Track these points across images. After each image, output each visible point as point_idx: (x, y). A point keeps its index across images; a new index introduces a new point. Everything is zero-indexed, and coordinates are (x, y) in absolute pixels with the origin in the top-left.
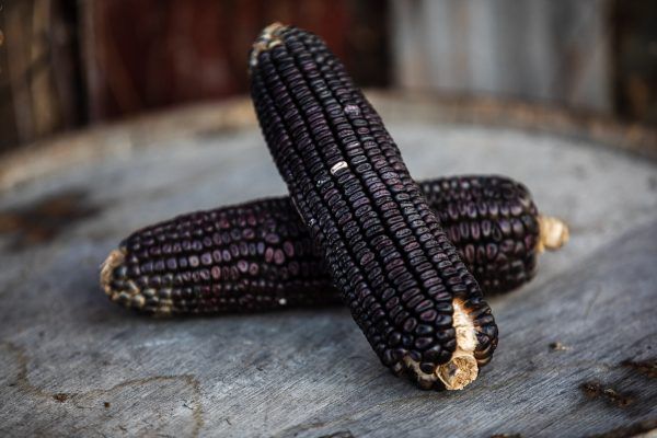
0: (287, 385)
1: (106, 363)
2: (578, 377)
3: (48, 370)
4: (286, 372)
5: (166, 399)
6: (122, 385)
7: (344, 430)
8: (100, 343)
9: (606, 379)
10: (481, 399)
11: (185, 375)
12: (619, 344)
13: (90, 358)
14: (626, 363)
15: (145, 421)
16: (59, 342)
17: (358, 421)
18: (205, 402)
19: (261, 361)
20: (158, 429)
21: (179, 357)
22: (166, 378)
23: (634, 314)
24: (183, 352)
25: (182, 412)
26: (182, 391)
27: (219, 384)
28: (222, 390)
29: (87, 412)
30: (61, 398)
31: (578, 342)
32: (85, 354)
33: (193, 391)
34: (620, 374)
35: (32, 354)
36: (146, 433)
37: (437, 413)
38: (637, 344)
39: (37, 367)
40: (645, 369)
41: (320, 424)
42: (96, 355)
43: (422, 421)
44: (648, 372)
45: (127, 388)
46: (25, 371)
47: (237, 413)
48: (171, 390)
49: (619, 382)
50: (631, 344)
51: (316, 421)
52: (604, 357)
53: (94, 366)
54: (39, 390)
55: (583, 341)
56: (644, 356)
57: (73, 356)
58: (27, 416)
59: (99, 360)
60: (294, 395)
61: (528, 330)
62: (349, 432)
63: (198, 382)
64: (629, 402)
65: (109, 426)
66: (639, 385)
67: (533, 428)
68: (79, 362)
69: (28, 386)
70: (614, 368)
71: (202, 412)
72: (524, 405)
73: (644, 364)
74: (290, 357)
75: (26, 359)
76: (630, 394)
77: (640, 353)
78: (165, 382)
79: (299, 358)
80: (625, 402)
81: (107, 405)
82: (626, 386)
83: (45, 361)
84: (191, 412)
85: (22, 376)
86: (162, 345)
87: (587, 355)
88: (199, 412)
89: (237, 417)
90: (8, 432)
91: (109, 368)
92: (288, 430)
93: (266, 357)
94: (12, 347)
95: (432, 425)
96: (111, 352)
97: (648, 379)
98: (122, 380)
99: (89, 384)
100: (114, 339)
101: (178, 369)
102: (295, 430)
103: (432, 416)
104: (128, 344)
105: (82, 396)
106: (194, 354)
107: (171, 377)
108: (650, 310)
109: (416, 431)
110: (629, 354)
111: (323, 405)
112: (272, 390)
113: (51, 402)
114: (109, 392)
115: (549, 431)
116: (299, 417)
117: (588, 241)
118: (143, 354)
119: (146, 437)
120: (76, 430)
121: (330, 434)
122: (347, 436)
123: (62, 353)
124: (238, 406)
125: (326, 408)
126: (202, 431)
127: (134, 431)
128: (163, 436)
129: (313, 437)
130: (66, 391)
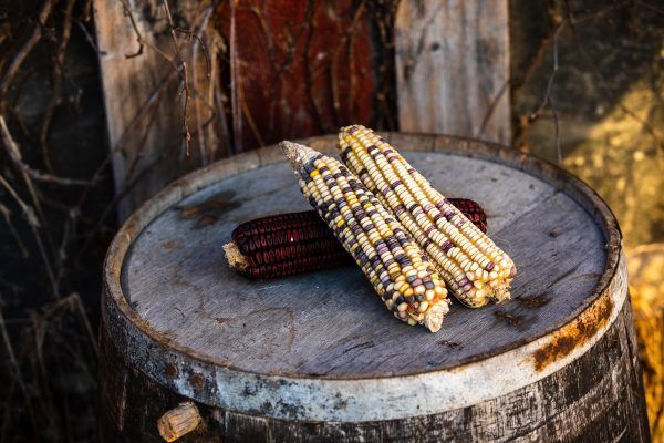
0: (339, 314)
1: (244, 300)
2: (493, 308)
3: (215, 303)
4: (339, 306)
5: (275, 322)
6: (252, 313)
7: (370, 341)
8: (241, 287)
9: (507, 308)
11: (285, 307)
13: (236, 296)
14: (518, 299)
15: (264, 335)
16: (220, 286)
17: (377, 336)
18: (296, 324)
19: (325, 299)
20: (272, 341)
21: (282, 296)
22: (275, 309)
24: (284, 293)
25: (284, 330)
26: (284, 318)
27: (303, 313)
28: (305, 317)
29: (234, 330)
30: (221, 321)
32: (233, 294)
33: (289, 317)
34: (514, 306)
35: (206, 293)
36: (265, 343)
38: (524, 286)
39: (208, 301)
40: (527, 302)
41: (357, 337)
42: (238, 294)
44: (530, 304)
45: (256, 315)
46: (202, 304)
47: (313, 331)
48: (277, 317)
49: (514, 311)
50: (521, 286)
51: (354, 336)
53: (238, 301)
54: (209, 316)
56: (527, 294)
57: (227, 295)
58: (204, 332)
59: (241, 297)
60: (343, 319)
62: (372, 342)
63: (292, 312)
64: (519, 323)
65: (246, 338)
66: (524, 312)
67: (469, 340)
68: (230, 299)
69: (205, 313)
71: (294, 331)
72: (465, 325)
73: (528, 299)
74: (341, 296)
75: (203, 296)
76: (520, 318)
77: (525, 292)
78: (275, 312)
79: (344, 296)
80: (517, 323)
81: (244, 325)
82: (518, 313)
83: (213, 297)
84: (289, 330)
85: (201, 307)
86: (273, 288)
89: (313, 333)
90: (194, 341)
91: (246, 303)
92: (340, 341)
93: (328, 296)
94: (196, 288)
96: (246, 293)
97: (529, 308)
98: (252, 310)
99: (236, 312)
100: (248, 284)
101: (282, 303)
102: (343, 342)
104: (256, 288)
105: (231, 320)
106: (290, 294)
107: (278, 309)
108: (530, 266)
110: (520, 293)
111: (358, 325)
112: (331, 316)
113: (216, 323)
114: (245, 317)
115: (478, 341)
116: (345, 333)
117: (498, 222)
118: (264, 294)
119: (265, 345)
120: (229, 341)
121: (362, 343)
122: (371, 344)
123: (221, 293)
124: (313, 326)
125: (360, 327)
126: (295, 342)
127: (259, 342)
128: (274, 345)
129: (353, 346)
130: (223, 317)
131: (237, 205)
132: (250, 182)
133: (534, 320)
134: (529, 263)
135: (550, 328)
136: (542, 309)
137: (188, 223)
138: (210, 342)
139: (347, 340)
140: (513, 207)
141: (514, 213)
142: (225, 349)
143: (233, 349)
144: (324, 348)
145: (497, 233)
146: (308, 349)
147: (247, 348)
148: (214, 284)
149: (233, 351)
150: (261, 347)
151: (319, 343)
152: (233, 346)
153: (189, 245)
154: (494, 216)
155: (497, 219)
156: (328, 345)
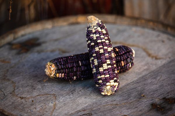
0: (78, 99)
1: (34, 89)
2: (151, 102)
3: (20, 90)
4: (79, 95)
5: (48, 101)
6: (38, 96)
7: (90, 112)
8: (34, 83)
9: (158, 103)
10: (126, 106)
11: (53, 94)
12: (163, 93)
14: (164, 98)
15: (41, 106)
16: (24, 82)
17: (94, 110)
18: (57, 102)
19: (72, 92)
20: (44, 109)
21: (53, 89)
22: (48, 94)
23: (169, 84)
24: (54, 87)
25: (51, 105)
26: (52, 99)
27: (61, 97)
28: (61, 99)
29: (27, 103)
30: (22, 98)
31: (153, 91)
32: (30, 86)
33: (55, 99)
34: (162, 102)
35: (17, 85)
36: (41, 110)
37: (114, 109)
38: (168, 93)
39: (18, 89)
40: (168, 100)
41: (84, 110)
42: (33, 86)
43: (110, 111)
44: (169, 102)
45: (39, 97)
46: (15, 90)
48: (49, 98)
49: (161, 104)
50: (167, 93)
52: (159, 96)
53: (31, 89)
54: (17, 95)
55: (155, 91)
56: (169, 97)
57: (27, 86)
58: (13, 103)
59: (33, 88)
60: (80, 102)
61: (142, 87)
62: (91, 113)
63: (56, 96)
64: (163, 110)
65: (32, 107)
66: (166, 105)
68: (28, 88)
69: (15, 94)
70: (161, 100)
71: (56, 105)
72: (136, 109)
73: (168, 99)
74: (80, 91)
75: (16, 86)
76: (163, 108)
77: (168, 96)
78: (48, 96)
79: (82, 91)
80: (161, 110)
81: (33, 101)
82: (163, 105)
83: (20, 87)
84: (53, 105)
85: (14, 91)
86: (49, 85)
87: (155, 95)
88: (55, 105)
89: (64, 107)
90: (7, 107)
91: (35, 90)
92: (76, 112)
93: (74, 90)
94: (13, 82)
95: (112, 113)
96: (36, 86)
97: (169, 104)
98: (38, 94)
99: (30, 95)
100: (38, 82)
101: (52, 92)
102: (78, 112)
103: (113, 110)
104: (41, 84)
105: (27, 98)
106: (57, 88)
107: (50, 94)
108: (173, 83)
109: (108, 114)
110: (165, 96)
112: (74, 100)
113: (19, 99)
114: (34, 97)
116: (80, 108)
117: (161, 62)
118: (44, 87)
119: (41, 111)
120: (24, 108)
121: (87, 113)
122: (91, 114)
123: (24, 85)
124: (65, 104)
125: (87, 106)
126: (55, 110)
127: (38, 109)
128: (45, 111)
129: (82, 114)
130: (23, 96)
131: (39, 45)
132: (47, 34)
133: (170, 109)
134: (173, 82)
137: (14, 52)
138: (15, 108)
139: (80, 111)
140: (170, 55)
141: (170, 58)
142: (21, 112)
143: (25, 112)
144: (68, 114)
145: (160, 67)
146: (61, 114)
147: (32, 112)
148: (22, 81)
149: (25, 113)
150: (38, 112)
151: (66, 112)
152: (26, 110)
153: (13, 62)
154: (160, 59)
155: (161, 60)
156: (70, 113)
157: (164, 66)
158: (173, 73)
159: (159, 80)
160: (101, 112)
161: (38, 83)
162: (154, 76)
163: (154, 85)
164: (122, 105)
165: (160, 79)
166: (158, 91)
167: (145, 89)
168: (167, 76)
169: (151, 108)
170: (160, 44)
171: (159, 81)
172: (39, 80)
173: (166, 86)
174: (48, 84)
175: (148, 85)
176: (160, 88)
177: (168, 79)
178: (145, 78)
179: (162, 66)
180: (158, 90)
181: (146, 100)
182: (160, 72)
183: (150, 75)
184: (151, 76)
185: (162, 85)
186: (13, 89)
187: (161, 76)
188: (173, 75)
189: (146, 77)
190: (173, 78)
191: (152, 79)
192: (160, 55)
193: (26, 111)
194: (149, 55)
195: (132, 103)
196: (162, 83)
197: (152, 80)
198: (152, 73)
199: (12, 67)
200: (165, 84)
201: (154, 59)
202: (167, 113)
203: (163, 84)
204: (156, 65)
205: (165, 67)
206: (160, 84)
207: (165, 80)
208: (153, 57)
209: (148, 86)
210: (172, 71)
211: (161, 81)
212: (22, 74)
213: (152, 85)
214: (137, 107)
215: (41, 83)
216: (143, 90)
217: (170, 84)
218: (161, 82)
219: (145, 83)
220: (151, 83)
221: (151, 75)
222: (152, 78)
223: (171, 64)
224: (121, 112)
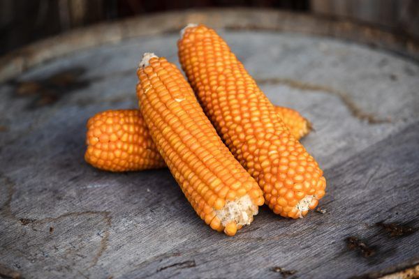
0: (165, 224)
1: (60, 199)
2: (346, 232)
3: (24, 200)
4: (168, 214)
5: (89, 228)
6: (65, 215)
7: (192, 260)
8: (61, 183)
9: (363, 235)
10: (282, 244)
11: (105, 211)
12: (379, 209)
13: (52, 193)
14: (379, 224)
15: (71, 243)
16: (37, 180)
17: (202, 254)
18: (112, 232)
19: (153, 205)
20: (78, 250)
21: (105, 198)
22: (93, 213)
23: (395, 187)
24: (108, 194)
25: (96, 239)
26: (100, 224)
27: (124, 219)
28: (124, 225)
29: (38, 234)
30: (25, 222)
31: (354, 206)
32: (50, 190)
33: (106, 224)
34: (373, 232)
35: (18, 188)
36: (70, 252)
37: (252, 252)
38: (391, 210)
39: (18, 197)
40: (389, 230)
41: (178, 254)
42: (55, 192)
43: (241, 257)
44: (391, 232)
45: (68, 218)
46: (10, 200)
47: (129, 242)
48: (92, 222)
49: (370, 238)
50: (387, 210)
51: (176, 252)
52: (367, 218)
53: (52, 200)
54: (14, 215)
55: (358, 205)
56: (392, 220)
57: (42, 191)
59: (57, 195)
60: (168, 231)
62: (194, 261)
63: (111, 217)
64: (372, 254)
65: (50, 244)
66: (382, 242)
67: (307, 268)
68: (45, 196)
69: (9, 211)
70: (371, 227)
71: (108, 240)
72: (307, 251)
73: (390, 226)
74: (173, 203)
75: (14, 191)
76: (375, 248)
77: (390, 217)
78: (92, 216)
80: (369, 254)
81: (51, 229)
82: (373, 243)
83: (25, 193)
84: (101, 239)
85: (7, 204)
86: (98, 187)
87: (357, 216)
88: (106, 240)
89: (128, 245)
91: (61, 202)
92: (158, 257)
93: (157, 202)
94: (9, 181)
95: (246, 260)
96: (66, 190)
97: (389, 237)
98: (66, 212)
99: (45, 213)
100: (70, 180)
101: (102, 206)
102: (161, 258)
103: (248, 254)
104: (78, 185)
105: (38, 222)
106: (115, 196)
107: (96, 212)
108: (406, 185)
109: (235, 264)
110: (384, 217)
111: (185, 240)
112: (155, 227)
113: (19, 224)
114: (55, 220)
115: (316, 271)
116: (167, 248)
117: (383, 130)
118: (85, 193)
119: (68, 256)
120: (27, 247)
121: (182, 262)
122: (192, 264)
123: (36, 188)
124: (131, 237)
125: (186, 242)
126: (104, 254)
127: (63, 250)
128: (79, 255)
129: (170, 264)
130: (30, 217)
131: (85, 84)
132: (107, 59)
133: (391, 252)
134: (406, 182)
135: (404, 264)
136: (405, 240)
137: (21, 103)
138: (5, 247)
139: (165, 256)
140: (407, 112)
141: (405, 120)
142: (19, 256)
143: (29, 257)
144: (137, 263)
145: (379, 143)
146: (118, 263)
147: (47, 256)
148: (31, 177)
149: (29, 259)
150: (62, 257)
151: (132, 258)
152: (31, 253)
153: (15, 128)
154: (380, 122)
155: (383, 126)
156: (142, 260)
157: (388, 141)
158: (410, 157)
159: (372, 176)
160: (218, 258)
161: (71, 182)
162: (361, 167)
163: (357, 188)
164: (273, 241)
165: (376, 173)
166: (367, 204)
167: (335, 200)
168: (392, 166)
169: (343, 247)
170: (384, 85)
171: (372, 179)
172: (75, 174)
173: (387, 191)
174: (95, 186)
175: (344, 190)
176: (373, 198)
177: (396, 173)
178: (337, 172)
179: (384, 141)
180: (366, 202)
181: (334, 229)
182: (378, 157)
183: (351, 165)
184: (355, 167)
185: (379, 188)
186: (8, 199)
187: (377, 167)
188: (408, 165)
189: (342, 170)
190: (407, 171)
191: (354, 174)
192: (382, 111)
193: (31, 255)
194: (355, 112)
195: (297, 235)
196: (379, 183)
197: (356, 175)
198: (357, 159)
199: (11, 143)
200: (385, 187)
201: (366, 122)
202: (381, 263)
203: (381, 186)
204: (369, 137)
205: (390, 143)
206: (373, 188)
207: (388, 177)
208: (362, 118)
209: (344, 192)
210: (408, 155)
211: (376, 179)
212: (32, 160)
213: (354, 189)
214: (308, 247)
215: (78, 183)
216: (328, 203)
217: (398, 186)
218: (377, 182)
219: (337, 184)
220: (350, 184)
221: (354, 165)
222: (355, 170)
223: (408, 135)
224: (267, 260)
